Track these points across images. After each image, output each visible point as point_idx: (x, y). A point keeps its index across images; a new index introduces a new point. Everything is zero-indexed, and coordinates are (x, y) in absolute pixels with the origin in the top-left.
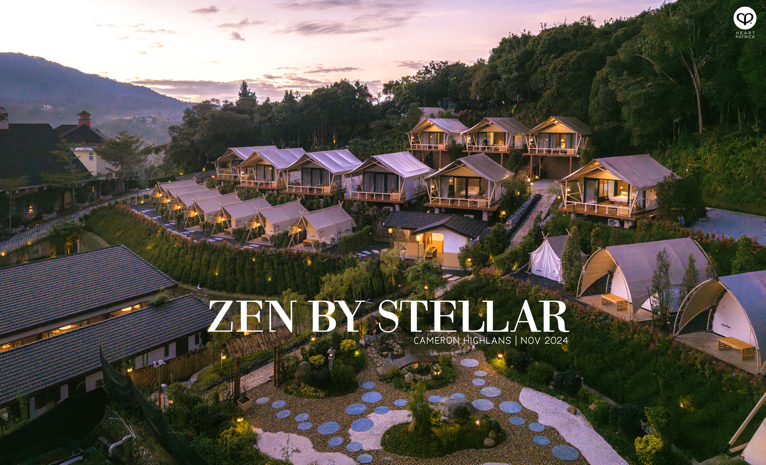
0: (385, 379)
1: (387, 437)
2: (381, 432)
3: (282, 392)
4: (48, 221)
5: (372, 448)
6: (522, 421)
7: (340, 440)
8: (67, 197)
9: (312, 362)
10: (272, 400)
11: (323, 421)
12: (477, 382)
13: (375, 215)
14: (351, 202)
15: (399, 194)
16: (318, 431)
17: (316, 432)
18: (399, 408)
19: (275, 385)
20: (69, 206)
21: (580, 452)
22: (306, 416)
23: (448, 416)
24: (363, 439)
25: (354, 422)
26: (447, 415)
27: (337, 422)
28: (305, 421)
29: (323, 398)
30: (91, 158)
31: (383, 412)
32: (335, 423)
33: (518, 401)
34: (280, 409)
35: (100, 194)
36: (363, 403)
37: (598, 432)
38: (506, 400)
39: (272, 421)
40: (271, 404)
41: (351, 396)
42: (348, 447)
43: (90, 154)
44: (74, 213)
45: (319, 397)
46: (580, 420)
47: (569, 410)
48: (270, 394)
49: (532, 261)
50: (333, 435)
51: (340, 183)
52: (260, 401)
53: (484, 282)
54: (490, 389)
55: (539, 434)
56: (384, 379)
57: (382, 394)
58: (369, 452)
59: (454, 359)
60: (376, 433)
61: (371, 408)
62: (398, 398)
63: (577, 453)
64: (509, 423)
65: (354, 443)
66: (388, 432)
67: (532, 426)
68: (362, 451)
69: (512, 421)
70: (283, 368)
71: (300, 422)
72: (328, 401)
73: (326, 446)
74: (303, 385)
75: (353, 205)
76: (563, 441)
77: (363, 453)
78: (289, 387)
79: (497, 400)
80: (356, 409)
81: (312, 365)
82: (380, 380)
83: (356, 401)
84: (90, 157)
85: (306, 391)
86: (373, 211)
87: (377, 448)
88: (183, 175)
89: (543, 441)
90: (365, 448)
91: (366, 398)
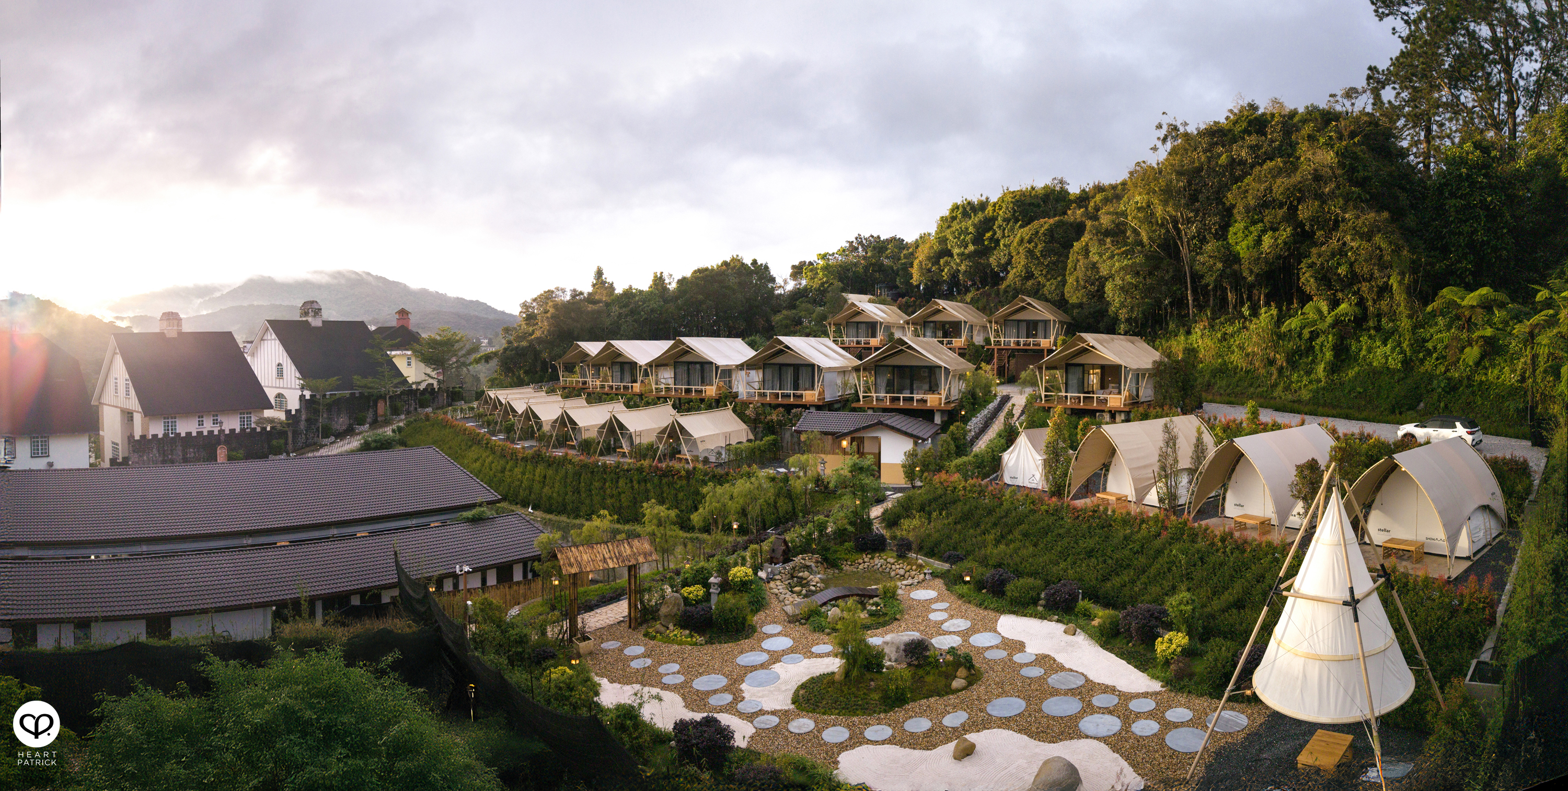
0: (798, 621)
1: (801, 692)
2: (793, 686)
3: (641, 637)
5: (778, 708)
6: (1002, 654)
7: (728, 698)
8: (381, 407)
9: (686, 594)
10: (626, 645)
11: (701, 674)
12: (934, 617)
13: (781, 421)
14: (745, 404)
15: (816, 393)
16: (694, 686)
17: (691, 687)
18: (820, 656)
19: (630, 627)
21: (1085, 676)
22: (676, 667)
23: (896, 661)
24: (762, 697)
25: (750, 675)
26: (893, 659)
27: (724, 675)
28: (674, 673)
29: (701, 645)
30: (409, 364)
31: (794, 662)
32: (720, 676)
33: (995, 631)
34: (637, 657)
36: (764, 650)
37: (1107, 649)
38: (979, 631)
39: (624, 670)
40: (622, 650)
41: (745, 643)
42: (740, 706)
45: (696, 644)
46: (1081, 640)
47: (1065, 632)
48: (622, 638)
49: (1004, 464)
50: (715, 692)
51: (730, 382)
52: (607, 645)
53: (940, 492)
54: (955, 621)
55: (1027, 665)
56: (794, 620)
57: (793, 639)
58: (774, 713)
59: (900, 592)
60: (784, 688)
61: (776, 657)
62: (817, 644)
63: (1083, 677)
64: (985, 658)
65: (750, 701)
66: (803, 686)
67: (1018, 658)
68: (762, 712)
69: (989, 655)
70: (642, 602)
71: (665, 675)
72: (709, 649)
73: (705, 705)
74: (671, 626)
75: (748, 407)
76: (1062, 668)
77: (764, 714)
78: (650, 630)
79: (965, 635)
80: (752, 658)
81: (686, 599)
82: (789, 622)
83: (752, 649)
85: (675, 635)
86: (778, 415)
87: (787, 708)
89: (1036, 672)
90: (767, 707)
91: (768, 644)
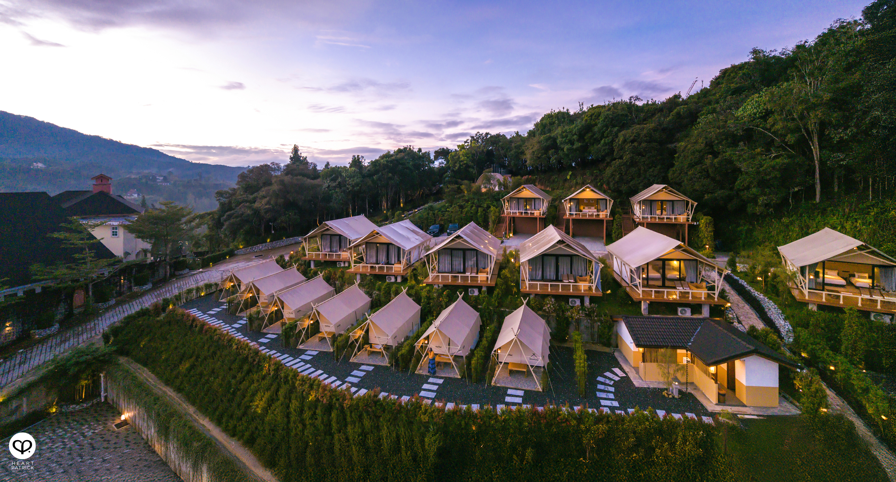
4: (43, 341)
8: (79, 298)
20: (82, 310)
30: (115, 234)
35: (133, 284)
43: (113, 229)
44: (90, 321)
84: (113, 232)
88: (243, 248)
